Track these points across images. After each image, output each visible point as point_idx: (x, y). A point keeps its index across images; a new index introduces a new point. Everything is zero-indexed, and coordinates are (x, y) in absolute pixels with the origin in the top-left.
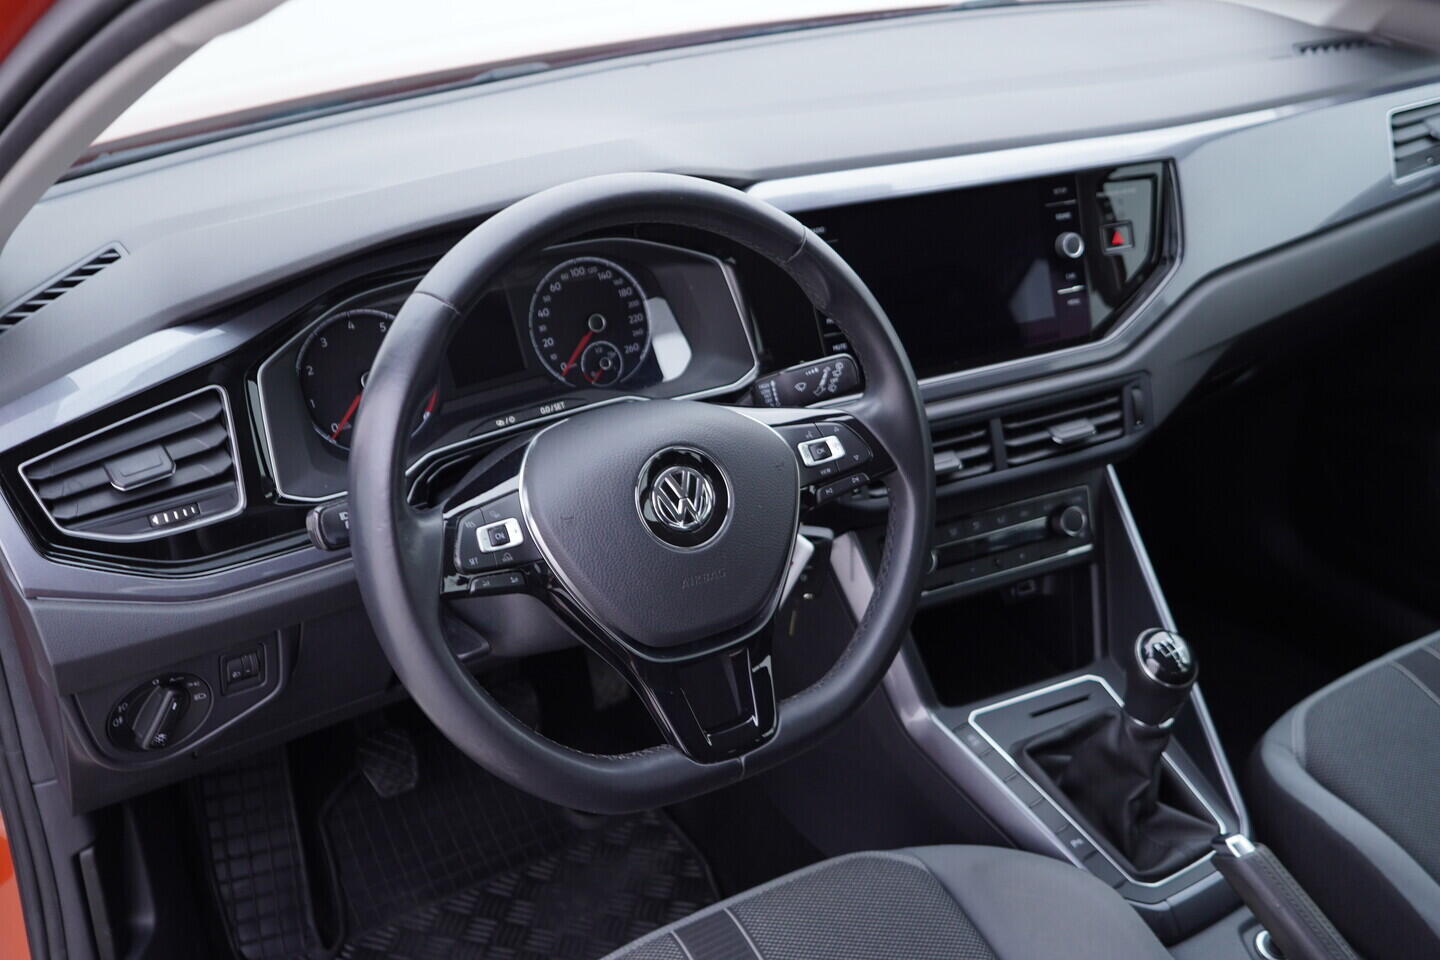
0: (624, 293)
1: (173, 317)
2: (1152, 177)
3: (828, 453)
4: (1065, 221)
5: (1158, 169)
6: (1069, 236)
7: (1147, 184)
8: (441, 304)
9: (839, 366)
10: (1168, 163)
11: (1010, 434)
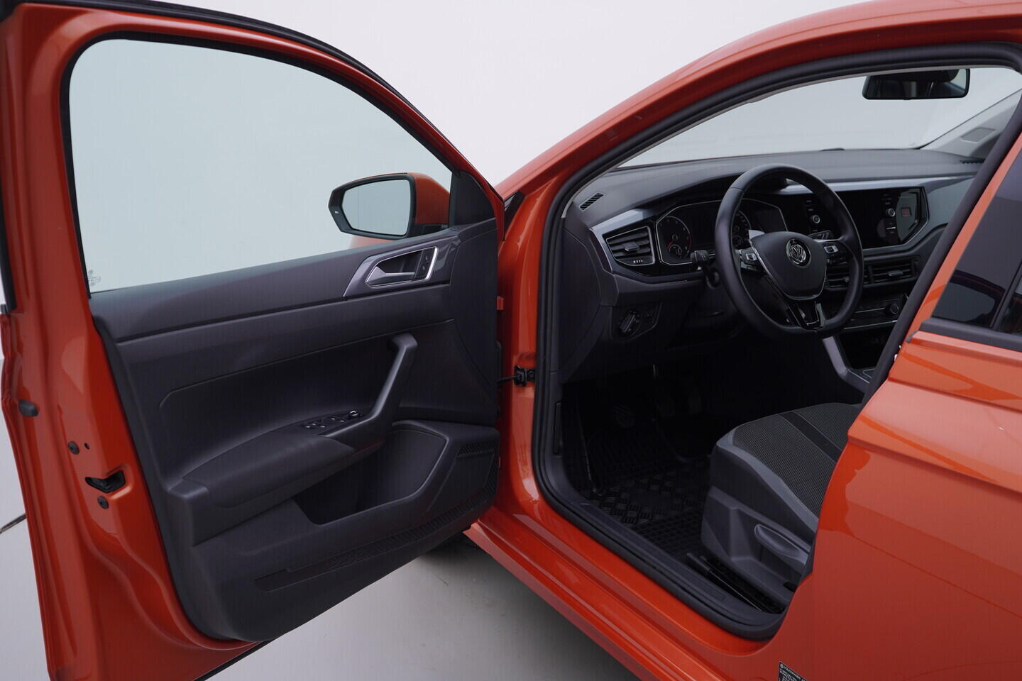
0: (744, 221)
1: (637, 205)
2: (917, 193)
3: (833, 250)
4: (888, 205)
5: (918, 190)
6: (890, 210)
7: (915, 195)
8: (739, 190)
9: (828, 234)
10: (921, 188)
11: (875, 272)
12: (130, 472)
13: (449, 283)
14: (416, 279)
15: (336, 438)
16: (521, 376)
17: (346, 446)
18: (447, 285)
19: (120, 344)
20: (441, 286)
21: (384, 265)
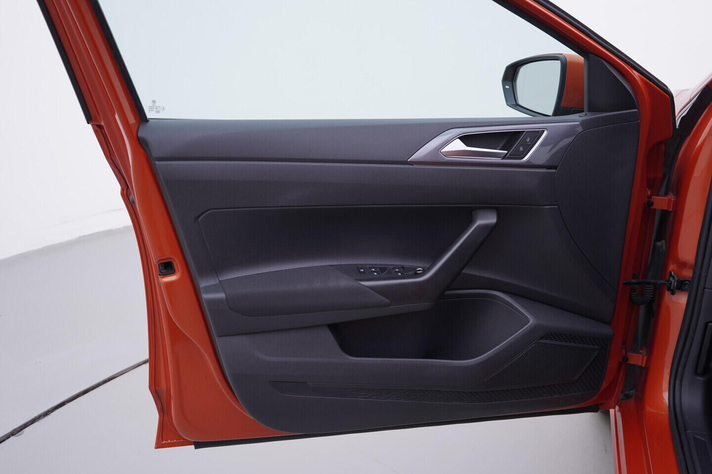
12: (178, 264)
13: (556, 169)
14: (508, 158)
15: (371, 288)
16: (671, 283)
17: (382, 297)
18: (554, 171)
19: (157, 163)
20: (544, 170)
21: (465, 139)
